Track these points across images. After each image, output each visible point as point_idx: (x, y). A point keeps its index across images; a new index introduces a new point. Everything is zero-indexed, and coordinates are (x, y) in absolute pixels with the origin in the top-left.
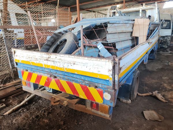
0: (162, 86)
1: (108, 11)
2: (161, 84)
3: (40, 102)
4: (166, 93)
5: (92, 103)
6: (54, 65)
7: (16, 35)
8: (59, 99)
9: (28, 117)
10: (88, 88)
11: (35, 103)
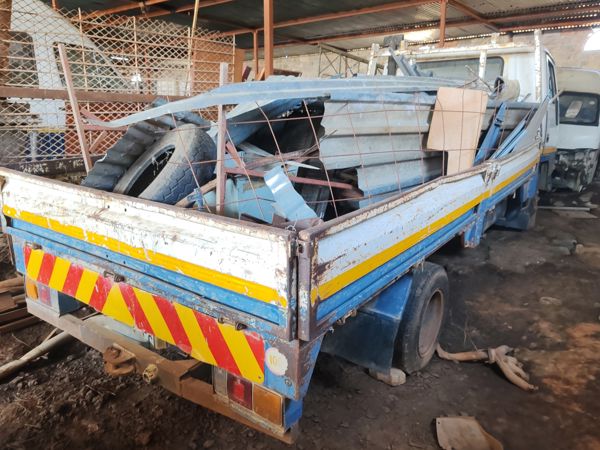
0: (530, 329)
1: (372, 54)
2: (530, 323)
3: (90, 356)
4: (538, 357)
5: (231, 380)
6: (116, 237)
7: (36, 120)
8: (133, 355)
9: (32, 408)
10: (217, 327)
11: (74, 359)
